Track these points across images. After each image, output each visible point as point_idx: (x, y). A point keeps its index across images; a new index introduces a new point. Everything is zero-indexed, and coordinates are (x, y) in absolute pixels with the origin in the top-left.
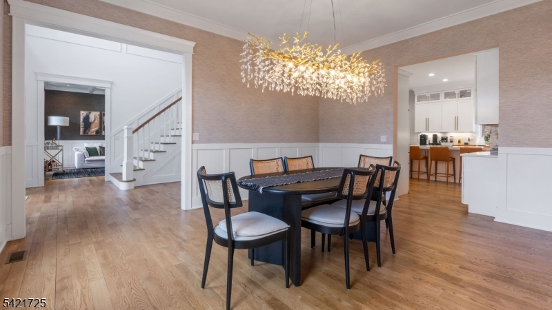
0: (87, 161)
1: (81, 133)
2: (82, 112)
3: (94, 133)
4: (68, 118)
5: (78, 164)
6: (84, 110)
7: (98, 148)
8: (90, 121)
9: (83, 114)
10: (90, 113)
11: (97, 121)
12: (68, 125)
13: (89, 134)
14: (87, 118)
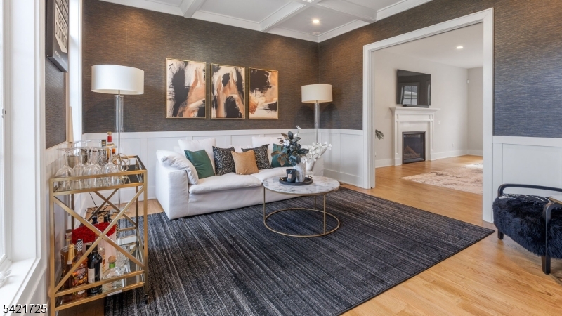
0: (195, 193)
1: (169, 114)
2: (169, 62)
3: (195, 115)
4: (141, 73)
5: (173, 204)
6: (174, 57)
7: (210, 152)
8: (186, 84)
9: (172, 66)
10: (186, 64)
11: (201, 85)
12: (141, 92)
13: (185, 115)
14: (179, 77)
